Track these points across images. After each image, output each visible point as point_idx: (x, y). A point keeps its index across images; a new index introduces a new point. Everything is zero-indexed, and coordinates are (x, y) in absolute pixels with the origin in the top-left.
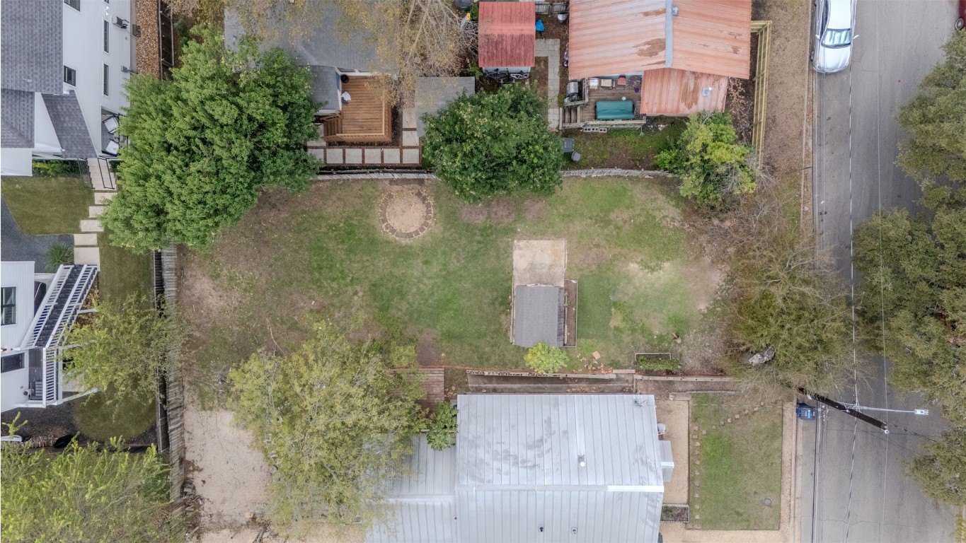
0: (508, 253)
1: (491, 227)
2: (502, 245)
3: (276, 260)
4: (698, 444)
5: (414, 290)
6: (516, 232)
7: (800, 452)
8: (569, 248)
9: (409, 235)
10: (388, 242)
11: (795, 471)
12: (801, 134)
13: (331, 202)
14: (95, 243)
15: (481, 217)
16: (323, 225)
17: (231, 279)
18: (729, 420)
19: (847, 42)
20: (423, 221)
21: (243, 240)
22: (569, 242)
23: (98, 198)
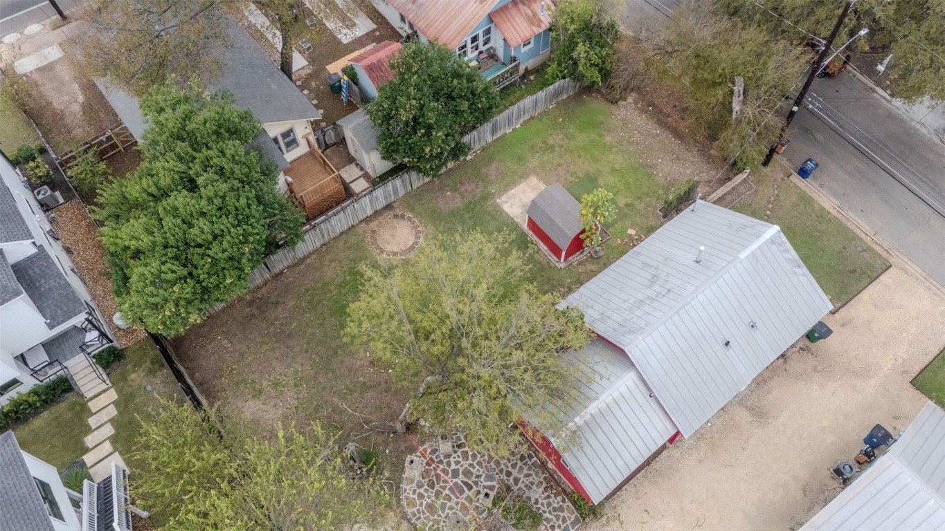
0: (499, 211)
1: (470, 202)
2: (490, 209)
3: (308, 343)
6: (493, 194)
7: (838, 203)
8: (541, 179)
9: (411, 248)
10: (397, 264)
13: (326, 268)
14: (111, 449)
15: (457, 200)
16: (332, 288)
17: (276, 385)
18: (768, 213)
20: (414, 232)
21: (266, 347)
22: (537, 175)
23: (93, 406)
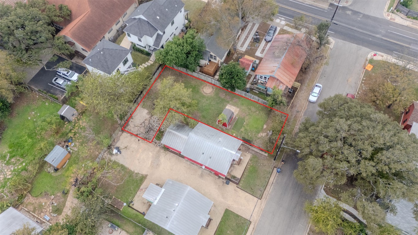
0: (225, 106)
1: (224, 99)
2: (225, 104)
4: (249, 167)
5: (201, 104)
6: (229, 103)
7: (274, 182)
8: (239, 111)
9: (206, 94)
10: (201, 93)
11: (271, 186)
12: (301, 111)
13: (194, 81)
14: (143, 68)
15: (223, 97)
18: (259, 165)
19: (317, 96)
20: (211, 92)
22: (240, 110)
23: (149, 61)
